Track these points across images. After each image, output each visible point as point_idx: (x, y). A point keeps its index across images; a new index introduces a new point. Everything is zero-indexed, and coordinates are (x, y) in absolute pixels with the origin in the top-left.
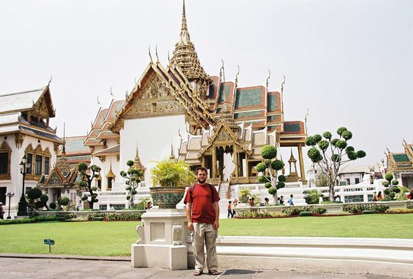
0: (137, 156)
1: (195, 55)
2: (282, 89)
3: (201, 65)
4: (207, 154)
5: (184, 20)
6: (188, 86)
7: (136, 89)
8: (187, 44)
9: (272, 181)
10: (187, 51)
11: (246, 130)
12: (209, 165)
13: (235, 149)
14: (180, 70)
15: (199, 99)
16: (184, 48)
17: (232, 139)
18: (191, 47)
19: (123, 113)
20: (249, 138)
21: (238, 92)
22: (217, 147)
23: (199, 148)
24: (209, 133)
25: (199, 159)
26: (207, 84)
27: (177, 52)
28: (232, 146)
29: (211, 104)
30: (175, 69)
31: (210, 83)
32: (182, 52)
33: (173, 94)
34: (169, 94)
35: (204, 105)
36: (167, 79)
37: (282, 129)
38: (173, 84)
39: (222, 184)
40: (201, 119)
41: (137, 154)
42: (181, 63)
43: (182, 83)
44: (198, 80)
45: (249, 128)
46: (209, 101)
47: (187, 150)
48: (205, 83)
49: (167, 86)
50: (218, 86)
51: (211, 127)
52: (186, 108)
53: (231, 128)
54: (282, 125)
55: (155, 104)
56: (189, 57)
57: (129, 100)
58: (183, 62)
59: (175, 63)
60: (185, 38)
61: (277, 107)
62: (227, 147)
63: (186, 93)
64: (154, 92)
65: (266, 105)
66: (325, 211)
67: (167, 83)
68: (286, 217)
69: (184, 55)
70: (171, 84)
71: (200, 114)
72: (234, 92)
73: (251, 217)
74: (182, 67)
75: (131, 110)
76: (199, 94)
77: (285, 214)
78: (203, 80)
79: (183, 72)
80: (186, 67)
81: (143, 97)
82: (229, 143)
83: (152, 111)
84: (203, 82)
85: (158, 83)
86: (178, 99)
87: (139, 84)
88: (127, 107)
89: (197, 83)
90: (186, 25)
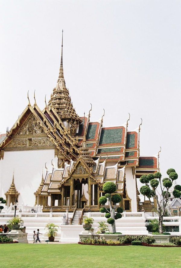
0: (13, 183)
1: (68, 99)
2: (140, 129)
3: (74, 108)
4: (66, 185)
5: (62, 69)
6: (60, 125)
7: (16, 126)
8: (62, 90)
9: (111, 213)
10: (63, 95)
11: (100, 166)
12: (67, 194)
13: (89, 181)
14: (55, 111)
15: (69, 136)
16: (60, 93)
17: (87, 173)
18: (66, 92)
19: (3, 146)
20: (102, 173)
21: (103, 130)
22: (75, 180)
23: (60, 179)
24: (70, 166)
25: (59, 189)
26: (77, 124)
27: (54, 96)
28: (87, 179)
29: (79, 140)
30: (51, 111)
31: (80, 123)
32: (58, 96)
33: (46, 132)
34: (42, 131)
35: (73, 141)
36: (42, 119)
37: (137, 164)
38: (47, 123)
39: (77, 211)
40: (68, 153)
41: (13, 181)
42: (57, 105)
43: (55, 122)
44: (69, 120)
45: (103, 164)
46: (78, 138)
47: (51, 181)
48: (75, 122)
49: (41, 125)
50: (86, 125)
51: (72, 162)
52: (56, 144)
53: (88, 164)
54: (138, 160)
55: (30, 140)
56: (64, 101)
57: (9, 135)
58: (59, 104)
59: (51, 105)
60: (61, 85)
61: (134, 144)
62: (83, 179)
63: (58, 131)
64: (31, 130)
65: (125, 143)
66: (153, 241)
67: (41, 122)
68: (119, 245)
69: (60, 99)
70: (45, 123)
71: (68, 149)
72: (99, 131)
73: (91, 244)
74: (58, 109)
75: (10, 143)
76: (69, 132)
77: (119, 242)
78: (74, 120)
79: (58, 113)
80: (61, 109)
81: (21, 133)
82: (85, 176)
83: (28, 145)
84: (74, 122)
85: (34, 122)
86: (49, 136)
87: (18, 122)
88: (7, 141)
89: (68, 122)
90: (63, 73)
